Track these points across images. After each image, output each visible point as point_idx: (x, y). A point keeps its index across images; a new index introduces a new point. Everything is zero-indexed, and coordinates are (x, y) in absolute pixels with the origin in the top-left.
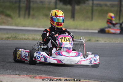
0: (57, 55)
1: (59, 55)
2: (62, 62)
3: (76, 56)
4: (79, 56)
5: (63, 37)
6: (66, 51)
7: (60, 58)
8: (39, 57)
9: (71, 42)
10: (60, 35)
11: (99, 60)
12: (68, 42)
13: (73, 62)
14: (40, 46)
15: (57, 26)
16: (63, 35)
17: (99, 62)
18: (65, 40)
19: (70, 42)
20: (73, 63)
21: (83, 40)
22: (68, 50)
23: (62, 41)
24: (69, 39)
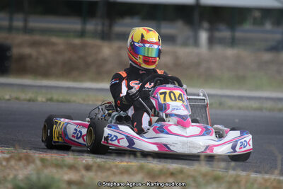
0: (156, 132)
1: (162, 132)
2: (169, 148)
3: (201, 134)
4: (208, 134)
5: (168, 91)
6: (178, 123)
7: (165, 139)
8: (115, 138)
9: (185, 103)
10: (158, 87)
11: (251, 143)
12: (179, 103)
13: (194, 147)
14: (108, 110)
15: (144, 66)
16: (167, 86)
17: (251, 147)
18: (173, 99)
19: (183, 102)
20: (195, 151)
21: (204, 98)
22: (182, 122)
23: (165, 100)
24: (180, 95)
